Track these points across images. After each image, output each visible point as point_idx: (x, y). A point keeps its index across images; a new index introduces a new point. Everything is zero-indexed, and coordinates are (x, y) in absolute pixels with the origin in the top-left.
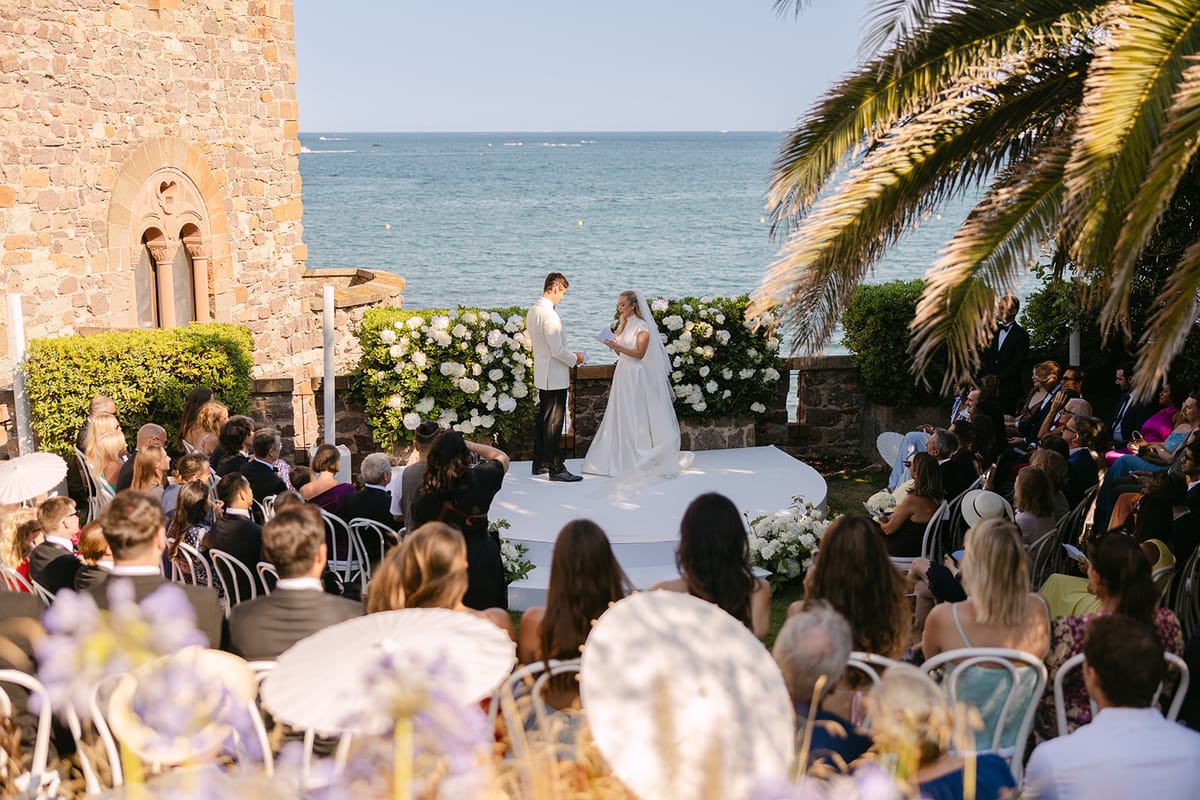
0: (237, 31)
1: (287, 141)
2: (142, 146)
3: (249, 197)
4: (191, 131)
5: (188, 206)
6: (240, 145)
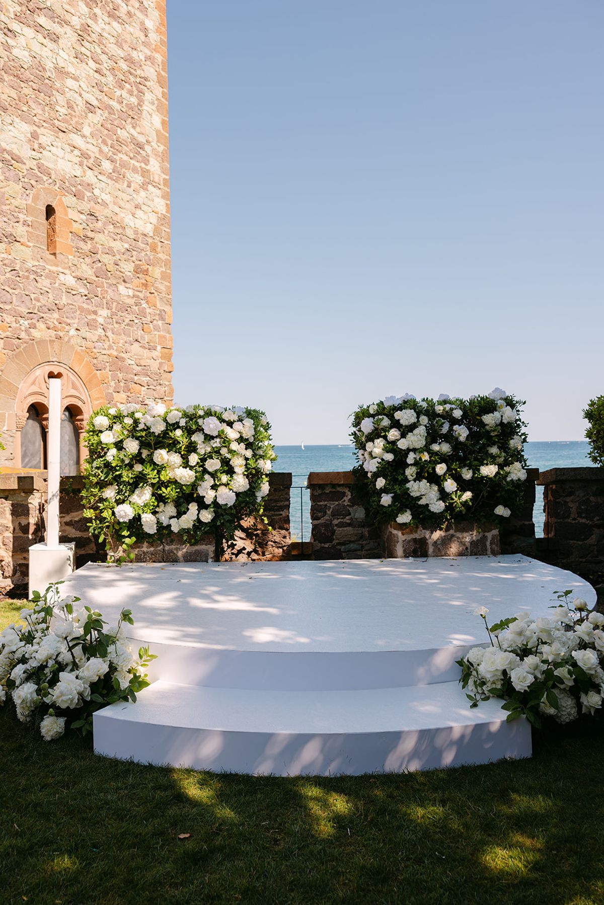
0: (124, 281)
1: (163, 361)
2: (33, 343)
3: (129, 394)
4: (80, 340)
5: (73, 392)
6: (123, 358)
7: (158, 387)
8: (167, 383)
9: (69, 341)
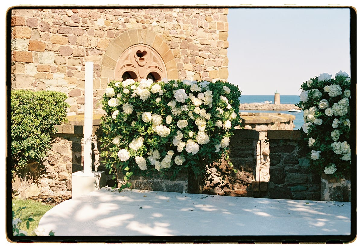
1: (221, 41)
2: (127, 32)
3: (195, 64)
4: (160, 29)
5: (154, 64)
6: (190, 39)
7: (217, 59)
8: (224, 56)
9: (152, 30)
